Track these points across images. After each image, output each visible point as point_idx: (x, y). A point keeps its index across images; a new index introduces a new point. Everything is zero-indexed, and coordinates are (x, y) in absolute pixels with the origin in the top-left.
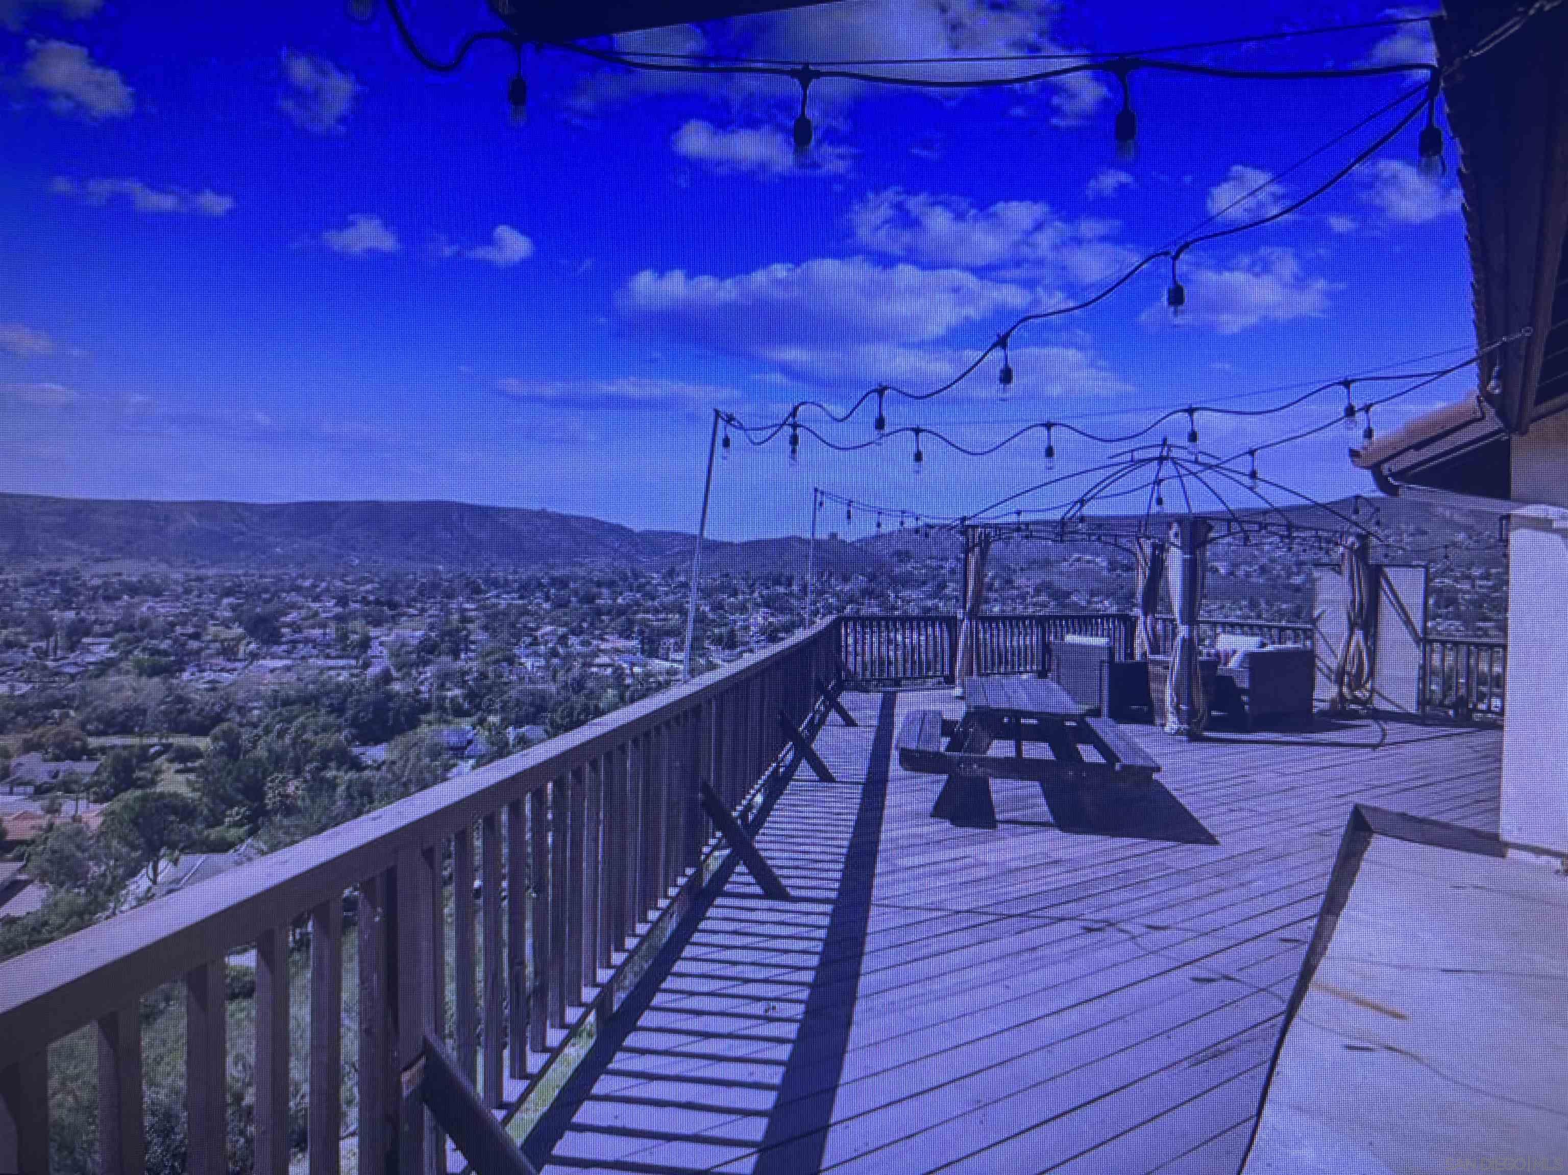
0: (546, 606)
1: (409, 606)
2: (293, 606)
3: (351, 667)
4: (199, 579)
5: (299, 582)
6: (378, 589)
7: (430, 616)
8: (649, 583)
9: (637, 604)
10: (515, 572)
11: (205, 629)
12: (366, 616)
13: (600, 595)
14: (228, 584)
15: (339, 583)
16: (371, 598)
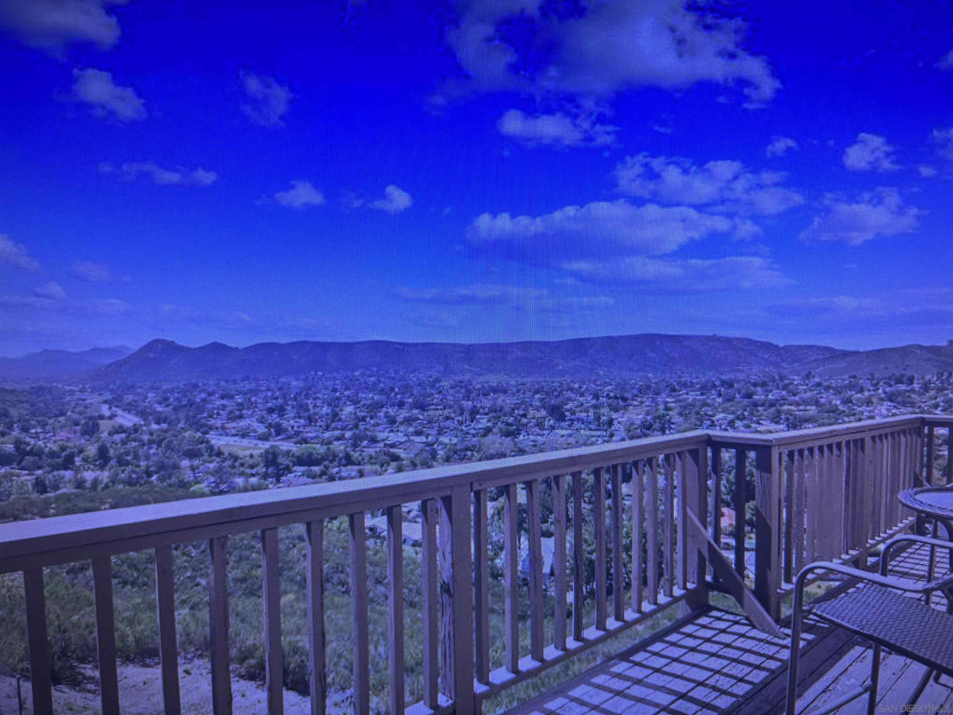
0: (719, 400)
1: (633, 400)
2: (570, 399)
3: (603, 436)
4: (523, 384)
5: (572, 385)
6: (616, 389)
7: (647, 406)
8: (792, 383)
9: (783, 399)
10: (697, 378)
11: (528, 412)
12: (610, 406)
13: (754, 393)
14: (537, 387)
15: (593, 386)
16: (612, 395)
